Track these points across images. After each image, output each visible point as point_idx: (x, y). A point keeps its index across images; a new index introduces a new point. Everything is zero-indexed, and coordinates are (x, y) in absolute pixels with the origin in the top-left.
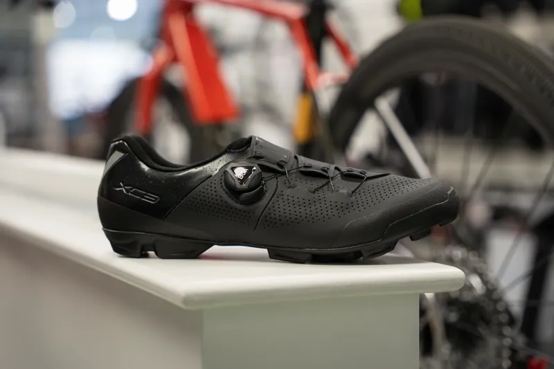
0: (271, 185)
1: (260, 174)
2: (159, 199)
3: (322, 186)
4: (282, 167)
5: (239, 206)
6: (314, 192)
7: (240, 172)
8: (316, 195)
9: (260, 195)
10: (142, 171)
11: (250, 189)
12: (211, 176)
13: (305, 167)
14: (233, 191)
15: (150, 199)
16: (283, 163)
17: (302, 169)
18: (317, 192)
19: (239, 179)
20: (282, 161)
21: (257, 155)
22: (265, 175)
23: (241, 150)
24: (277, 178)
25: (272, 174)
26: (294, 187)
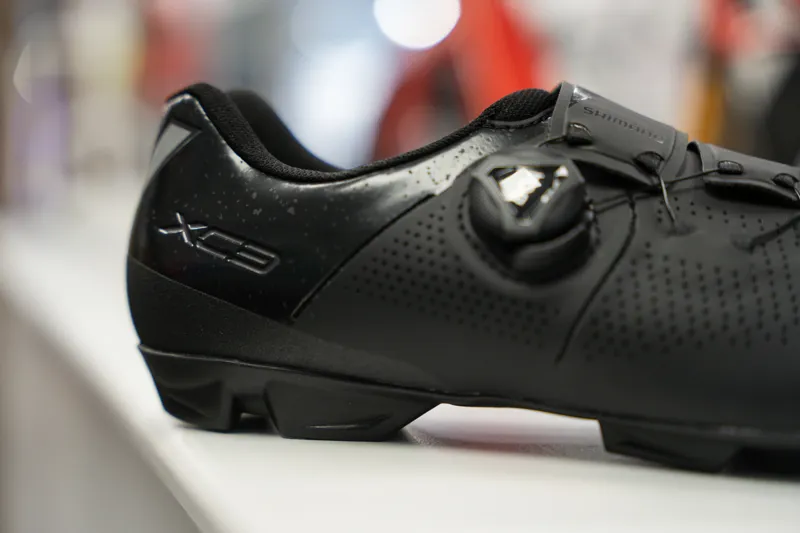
0: (613, 223)
1: (578, 191)
2: (277, 262)
3: (779, 231)
4: (649, 171)
5: (509, 286)
6: (751, 248)
7: (520, 185)
8: (758, 257)
9: (579, 253)
10: (238, 181)
11: (545, 235)
12: (429, 196)
13: (722, 172)
14: (494, 240)
15: (255, 262)
16: (655, 162)
17: (715, 179)
18: (759, 250)
19: (513, 204)
20: (651, 154)
21: (573, 133)
22: (592, 194)
23: (525, 122)
24: (632, 206)
25: (614, 193)
26: (688, 230)
